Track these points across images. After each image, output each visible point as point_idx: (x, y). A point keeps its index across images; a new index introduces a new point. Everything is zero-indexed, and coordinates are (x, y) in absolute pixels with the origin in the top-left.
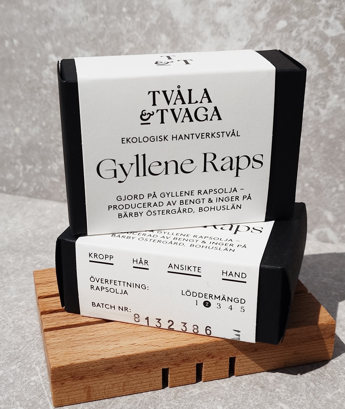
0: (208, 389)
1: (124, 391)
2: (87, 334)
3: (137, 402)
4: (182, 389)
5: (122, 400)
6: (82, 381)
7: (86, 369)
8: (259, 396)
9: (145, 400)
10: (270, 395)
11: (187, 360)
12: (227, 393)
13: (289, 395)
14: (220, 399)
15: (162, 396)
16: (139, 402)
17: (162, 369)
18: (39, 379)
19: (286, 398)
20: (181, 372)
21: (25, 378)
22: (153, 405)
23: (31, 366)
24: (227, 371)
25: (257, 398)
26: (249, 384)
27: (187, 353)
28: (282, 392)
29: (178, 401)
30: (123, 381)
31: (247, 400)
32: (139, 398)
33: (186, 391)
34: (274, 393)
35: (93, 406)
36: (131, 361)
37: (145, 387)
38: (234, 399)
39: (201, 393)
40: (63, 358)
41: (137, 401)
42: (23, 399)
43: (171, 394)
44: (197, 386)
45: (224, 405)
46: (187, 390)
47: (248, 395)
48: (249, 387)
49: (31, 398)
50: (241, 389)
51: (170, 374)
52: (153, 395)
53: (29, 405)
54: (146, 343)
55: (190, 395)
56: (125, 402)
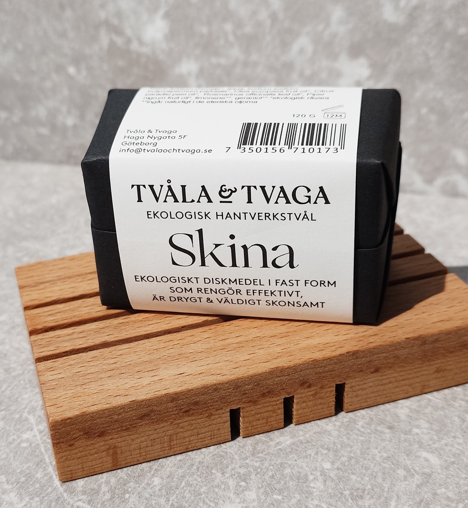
0: (305, 436)
1: (171, 449)
2: (105, 362)
3: (193, 465)
4: (264, 439)
5: (168, 462)
6: (102, 439)
7: (107, 419)
8: (387, 443)
9: (205, 460)
10: (405, 440)
11: (269, 393)
12: (336, 441)
13: (435, 438)
14: (325, 452)
15: (232, 451)
16: (196, 464)
17: (230, 410)
18: (35, 436)
19: (431, 443)
20: (260, 413)
21: (13, 436)
22: (219, 467)
23: (21, 416)
24: (332, 406)
25: (385, 445)
26: (369, 424)
27: (269, 382)
28: (422, 434)
29: (258, 459)
30: (168, 433)
31: (369, 450)
32: (196, 457)
33: (269, 441)
34: (410, 436)
35: (124, 476)
36: (180, 402)
37: (204, 440)
38: (349, 449)
39: (293, 444)
40: (69, 404)
41: (193, 463)
42: (10, 472)
43: (247, 448)
44: (286, 432)
45: (333, 462)
46: (271, 440)
47: (370, 441)
48: (369, 429)
49: (24, 468)
50: (357, 432)
51: (243, 417)
52: (217, 451)
53: (22, 480)
54: (201, 372)
55: (277, 448)
56: (174, 466)
